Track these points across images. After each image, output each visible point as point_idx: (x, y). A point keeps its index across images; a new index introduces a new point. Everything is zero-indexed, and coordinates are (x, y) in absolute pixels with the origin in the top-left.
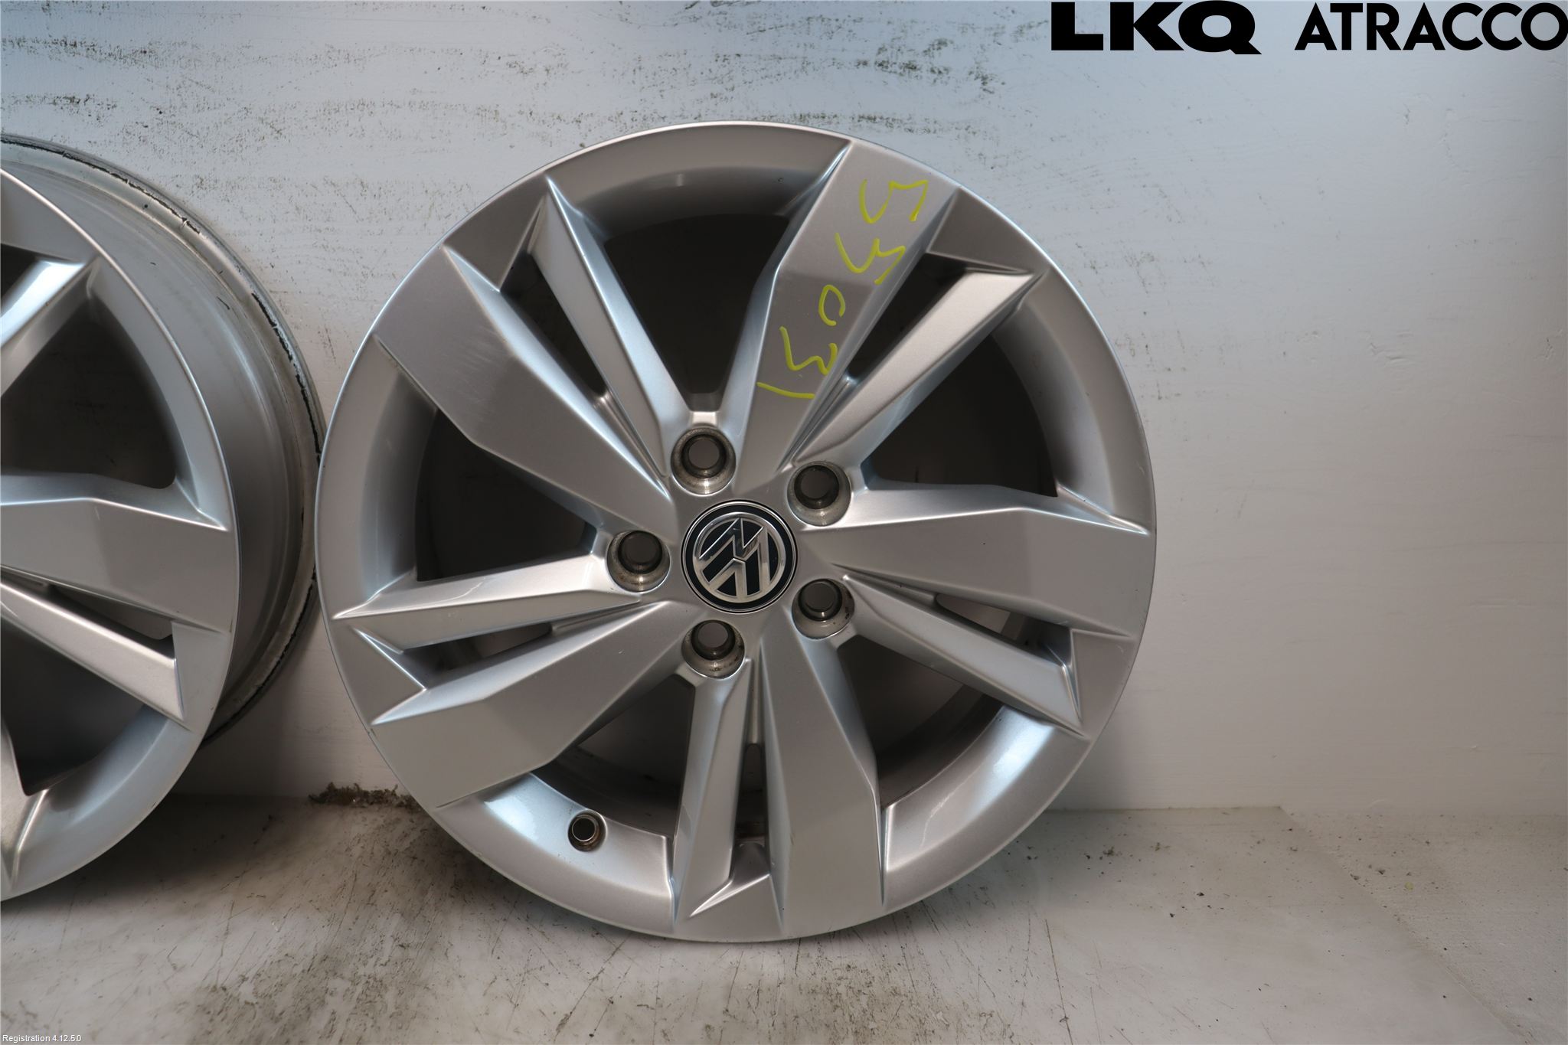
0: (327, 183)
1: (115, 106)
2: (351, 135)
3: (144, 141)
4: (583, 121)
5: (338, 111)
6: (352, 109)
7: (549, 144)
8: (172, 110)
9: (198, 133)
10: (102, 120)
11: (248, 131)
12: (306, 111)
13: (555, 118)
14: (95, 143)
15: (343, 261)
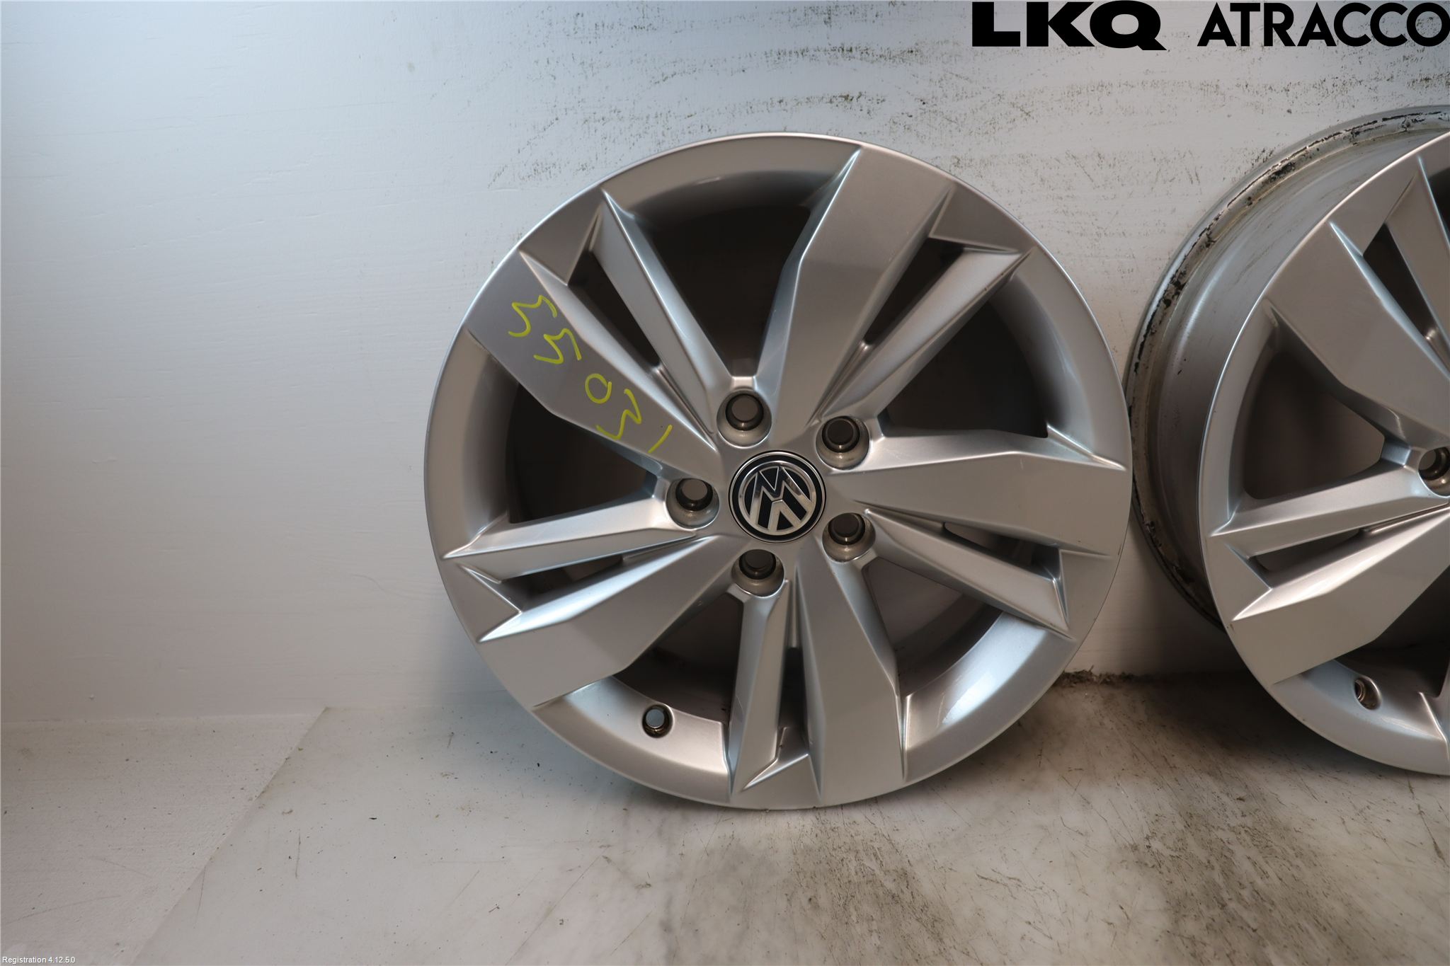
0: (1069, 157)
1: (884, 100)
2: (1091, 114)
3: (908, 129)
4: (1291, 89)
5: (1080, 93)
6: (1092, 91)
7: (1261, 111)
8: (934, 99)
9: (957, 119)
10: (872, 113)
11: (1001, 114)
12: (1052, 95)
13: (1267, 88)
14: (865, 133)
15: (1080, 223)
